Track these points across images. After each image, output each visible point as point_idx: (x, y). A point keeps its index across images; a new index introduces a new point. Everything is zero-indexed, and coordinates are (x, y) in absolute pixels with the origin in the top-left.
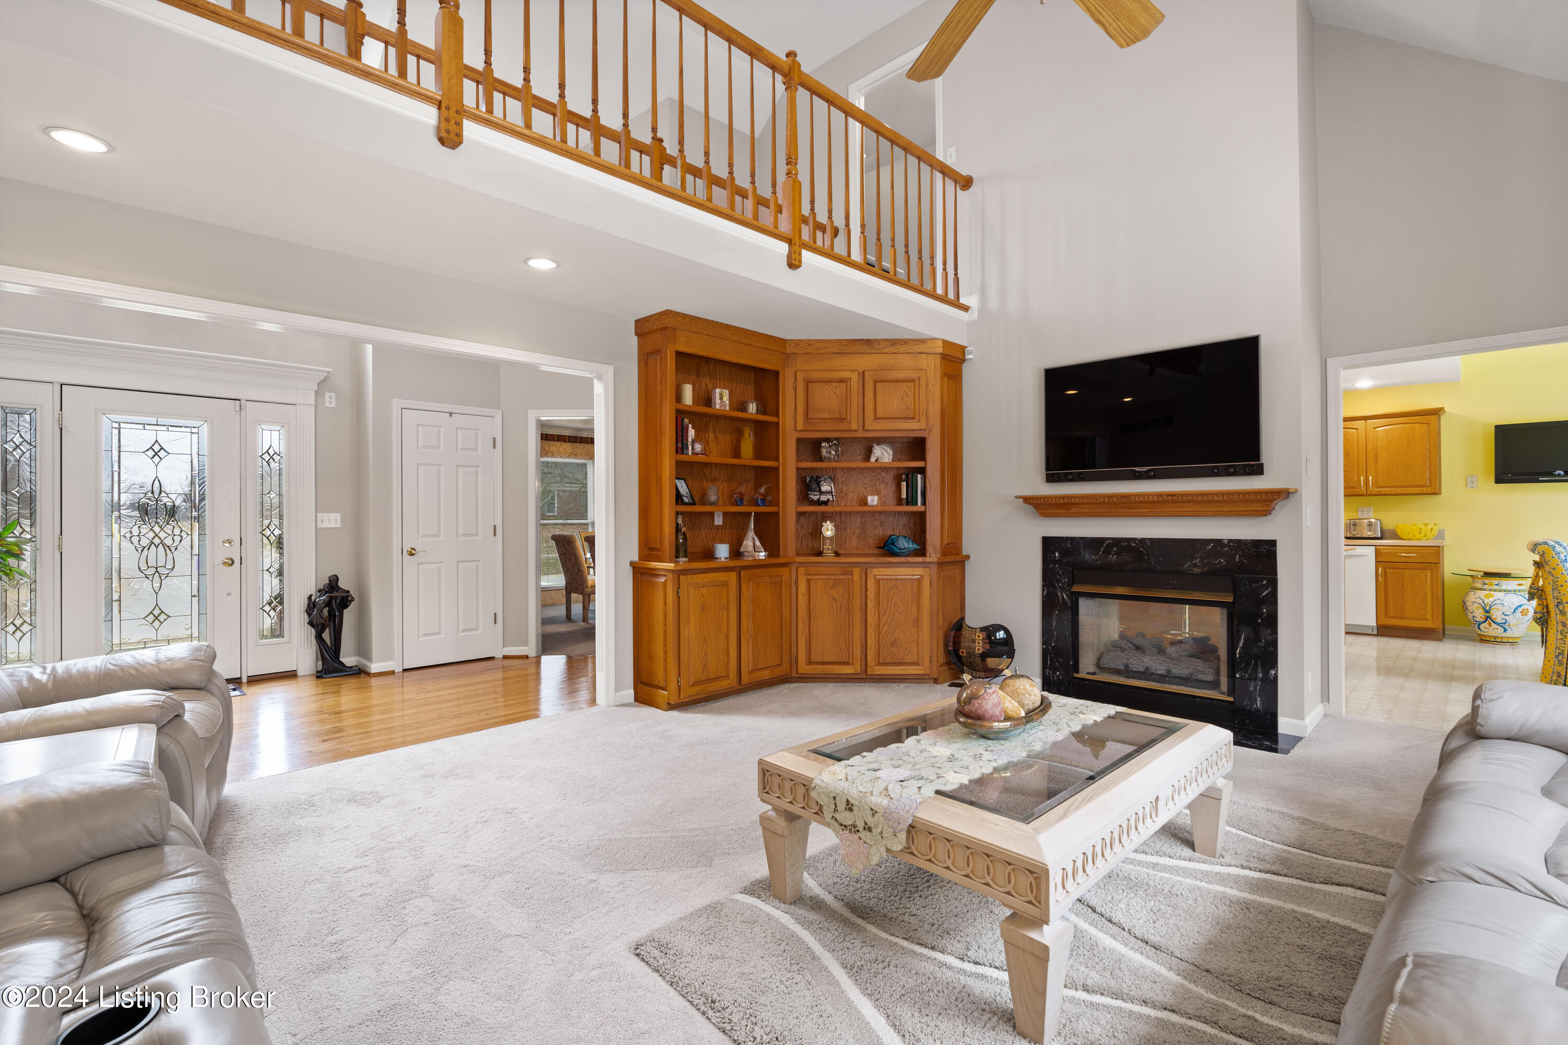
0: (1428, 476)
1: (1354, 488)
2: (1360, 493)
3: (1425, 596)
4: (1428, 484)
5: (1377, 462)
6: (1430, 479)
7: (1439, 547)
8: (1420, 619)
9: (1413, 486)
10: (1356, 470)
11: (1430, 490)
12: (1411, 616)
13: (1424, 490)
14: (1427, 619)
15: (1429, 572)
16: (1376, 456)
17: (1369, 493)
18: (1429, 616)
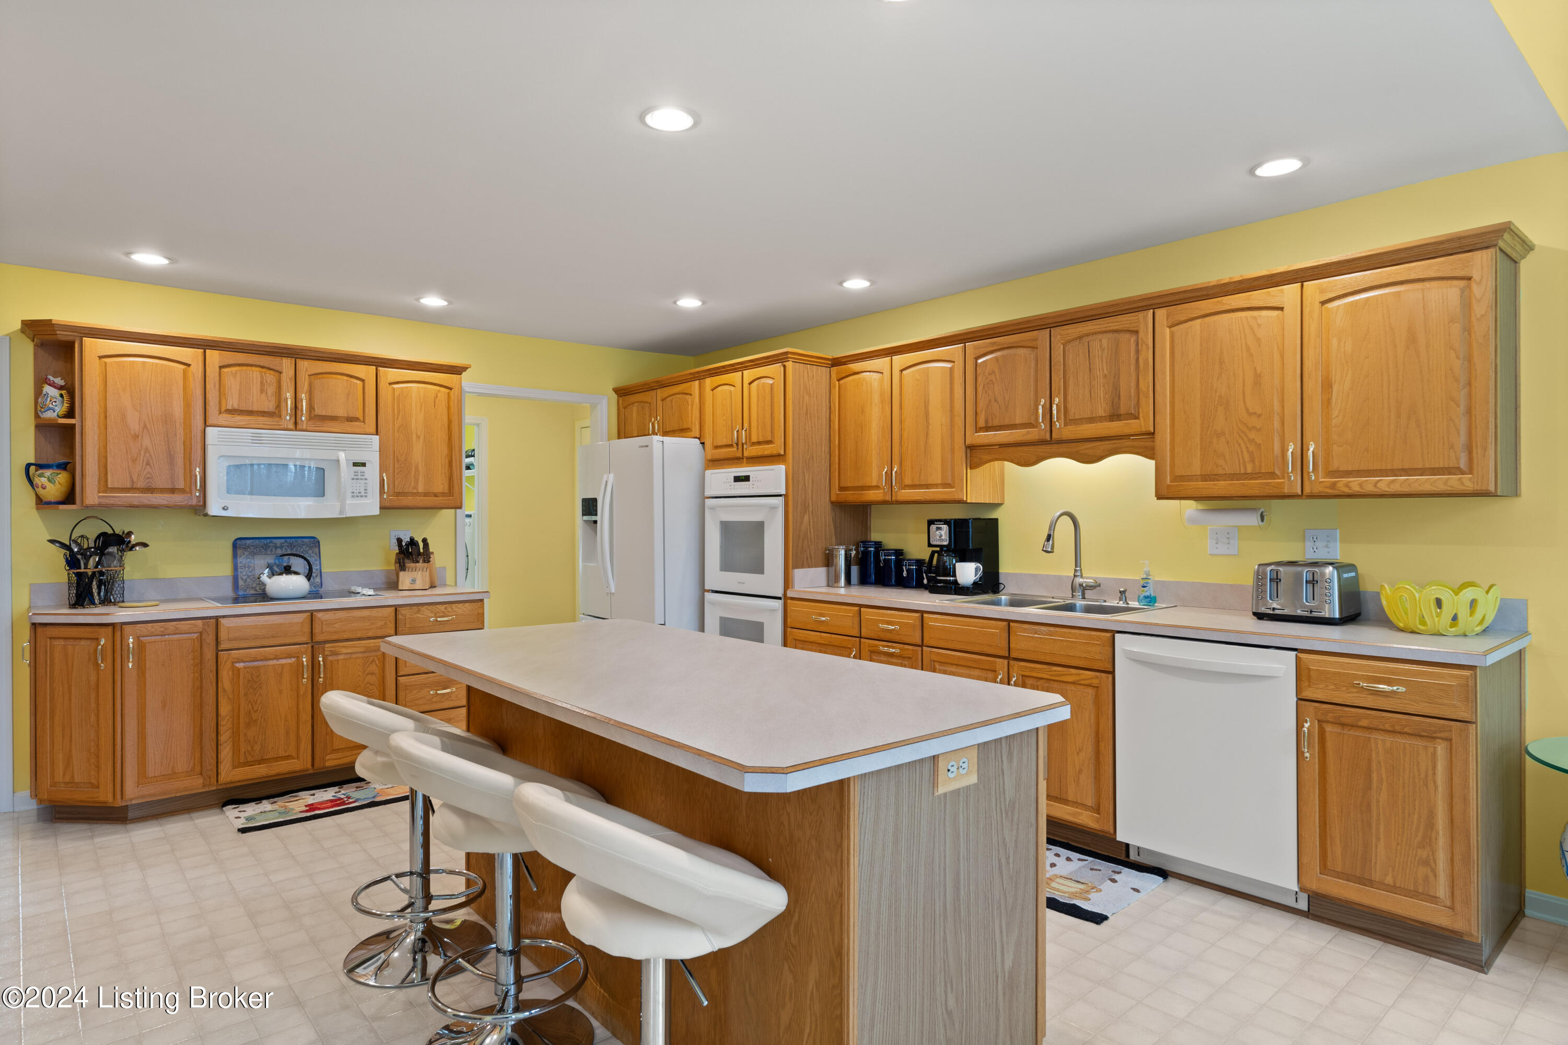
0: (1463, 438)
1: (1272, 475)
2: (1286, 491)
3: (1430, 824)
4: (1463, 465)
5: (1329, 401)
6: (1469, 449)
7: (1472, 668)
8: (1414, 894)
9: (1422, 472)
10: (1277, 425)
11: (1467, 483)
12: (1389, 880)
13: (1453, 482)
14: (1434, 899)
15: (1441, 749)
16: (1327, 385)
17: (1307, 490)
18: (1442, 891)
